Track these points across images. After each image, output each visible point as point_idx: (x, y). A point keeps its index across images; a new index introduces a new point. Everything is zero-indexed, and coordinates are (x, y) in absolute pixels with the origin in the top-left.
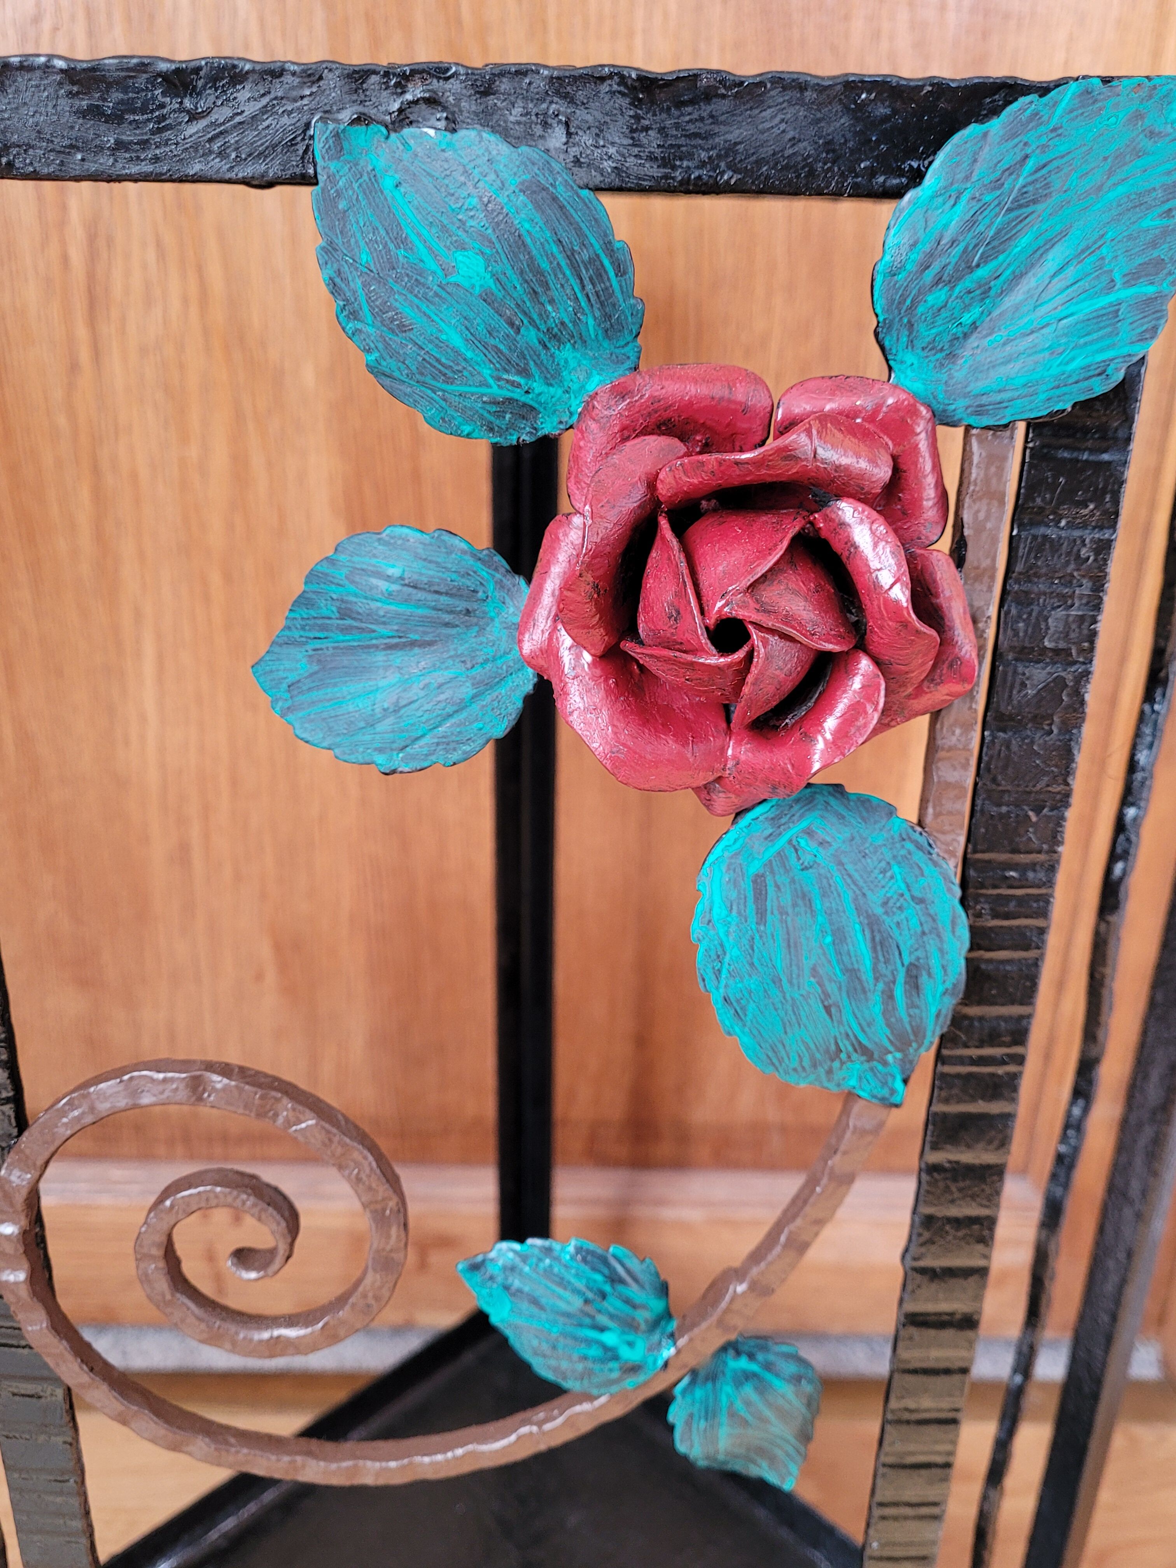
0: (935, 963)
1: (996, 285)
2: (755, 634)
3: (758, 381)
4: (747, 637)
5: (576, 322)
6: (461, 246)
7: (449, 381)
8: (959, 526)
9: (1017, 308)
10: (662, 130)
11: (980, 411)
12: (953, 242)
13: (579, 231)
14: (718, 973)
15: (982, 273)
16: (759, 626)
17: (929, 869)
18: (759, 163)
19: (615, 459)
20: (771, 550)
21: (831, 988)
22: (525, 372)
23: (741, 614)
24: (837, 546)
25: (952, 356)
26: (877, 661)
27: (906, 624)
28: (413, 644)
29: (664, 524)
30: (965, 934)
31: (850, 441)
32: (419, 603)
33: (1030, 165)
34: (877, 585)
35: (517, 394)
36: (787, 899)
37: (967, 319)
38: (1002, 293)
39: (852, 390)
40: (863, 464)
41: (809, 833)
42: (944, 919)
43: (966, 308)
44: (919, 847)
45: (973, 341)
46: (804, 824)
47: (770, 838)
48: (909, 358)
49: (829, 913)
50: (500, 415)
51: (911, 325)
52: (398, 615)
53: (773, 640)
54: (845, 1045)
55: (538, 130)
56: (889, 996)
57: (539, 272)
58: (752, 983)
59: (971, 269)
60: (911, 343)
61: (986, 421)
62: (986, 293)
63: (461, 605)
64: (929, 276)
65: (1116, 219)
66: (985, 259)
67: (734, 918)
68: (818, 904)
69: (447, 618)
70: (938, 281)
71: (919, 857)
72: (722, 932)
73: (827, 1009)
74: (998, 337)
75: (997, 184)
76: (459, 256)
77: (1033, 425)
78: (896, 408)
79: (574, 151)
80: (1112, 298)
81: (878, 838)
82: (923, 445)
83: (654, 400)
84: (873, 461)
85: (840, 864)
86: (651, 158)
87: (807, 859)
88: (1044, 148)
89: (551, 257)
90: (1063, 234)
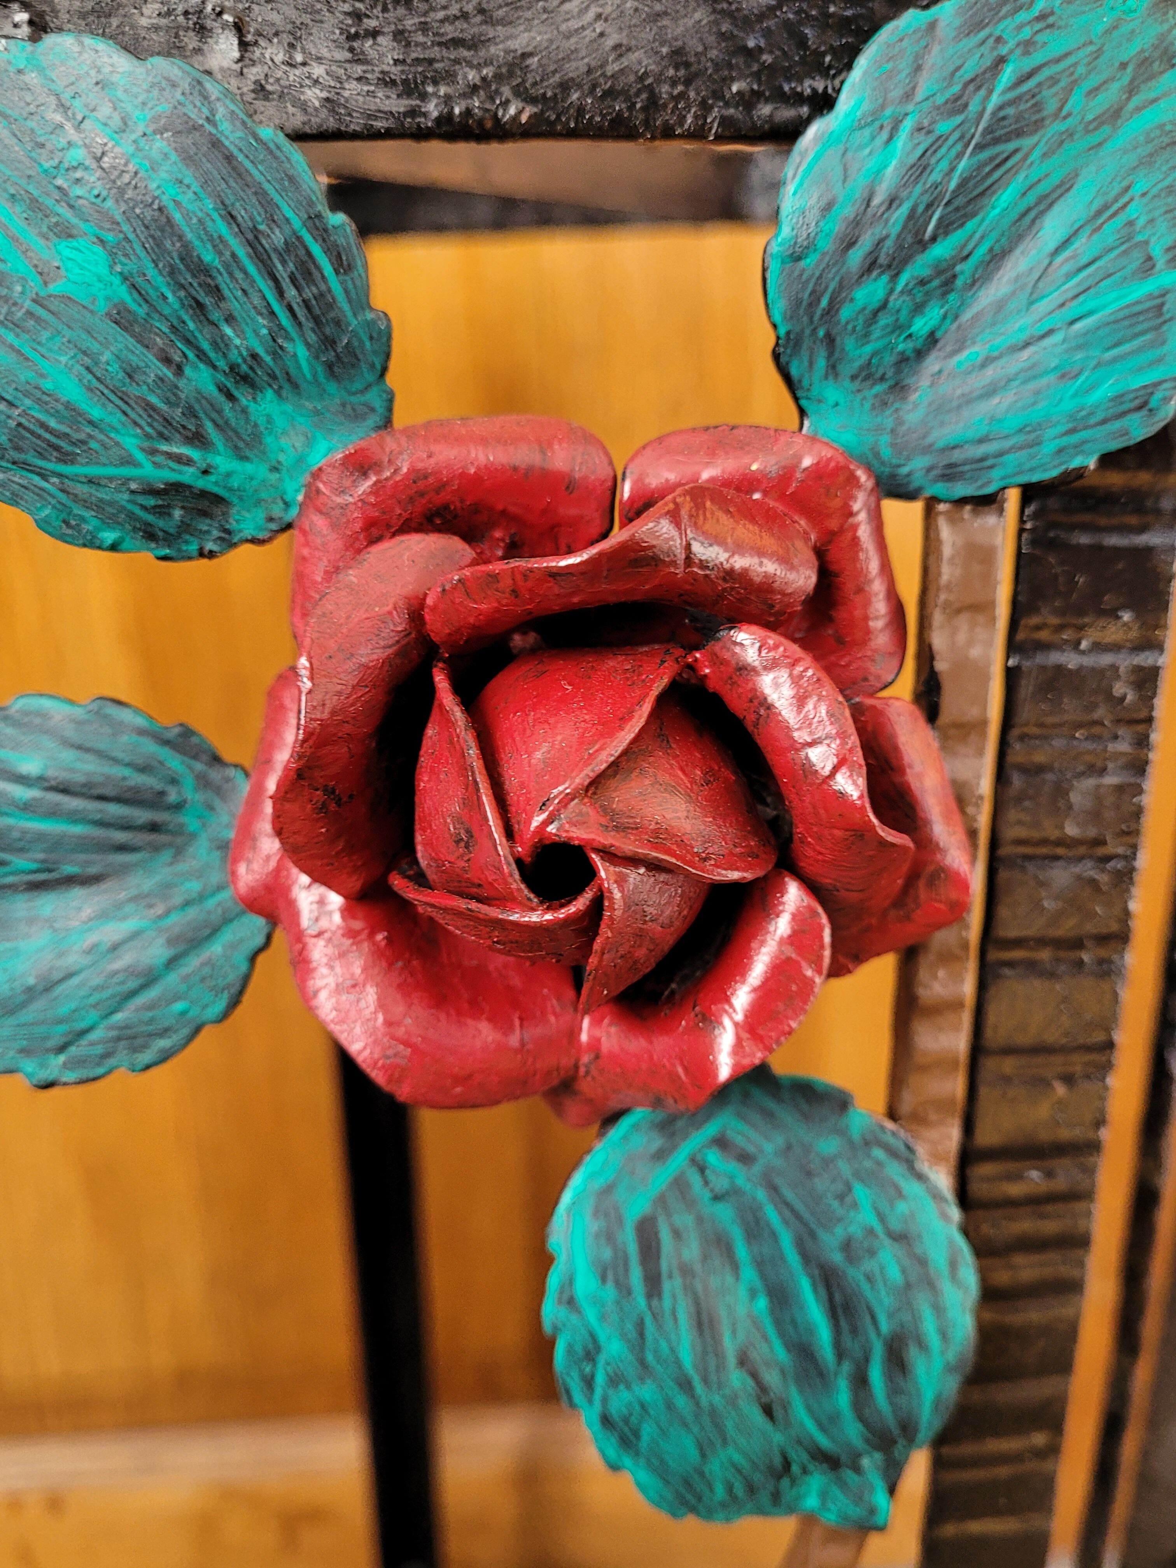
0: (929, 1327)
1: (965, 269)
2: (604, 870)
3: (590, 439)
4: (592, 873)
5: (277, 352)
6: (66, 233)
7: (67, 458)
8: (926, 655)
9: (1000, 306)
10: (399, 35)
11: (950, 474)
12: (892, 201)
13: (261, 194)
14: (589, 1382)
15: (941, 250)
16: (609, 855)
17: (912, 1187)
18: (565, 86)
19: (352, 576)
20: (624, 719)
21: (772, 1378)
22: (198, 439)
23: (578, 834)
24: (736, 704)
25: (899, 389)
26: (811, 887)
27: (862, 832)
28: (70, 881)
29: (441, 681)
30: (969, 1275)
31: (745, 531)
32: (74, 817)
33: (1007, 75)
34: (808, 769)
35: (187, 475)
36: (692, 1251)
37: (921, 326)
38: (974, 283)
39: (742, 447)
40: (770, 567)
41: (721, 1143)
42: (939, 1258)
43: (918, 309)
44: (893, 1153)
45: (932, 364)
46: (711, 1129)
47: (661, 1156)
48: (832, 392)
49: (760, 1264)
50: (162, 511)
51: (830, 340)
52: (41, 837)
53: (635, 876)
54: (798, 1456)
55: (191, 40)
56: (860, 1381)
57: (201, 270)
58: (647, 1392)
59: (922, 245)
60: (833, 370)
61: (962, 490)
62: (948, 284)
63: (142, 816)
64: (856, 257)
65: (1147, 162)
66: (945, 228)
67: (610, 1293)
68: (742, 1251)
69: (120, 837)
70: (871, 266)
71: (894, 1170)
72: (591, 1315)
73: (768, 1411)
74: (972, 353)
75: (957, 105)
76: (65, 248)
77: (1029, 492)
78: (818, 473)
79: (254, 73)
80: (1149, 286)
81: (828, 1145)
82: (864, 533)
83: (417, 475)
84: (784, 560)
85: (773, 1189)
86: (386, 81)
87: (721, 1184)
88: (1027, 46)
89: (218, 244)
90: (1065, 187)
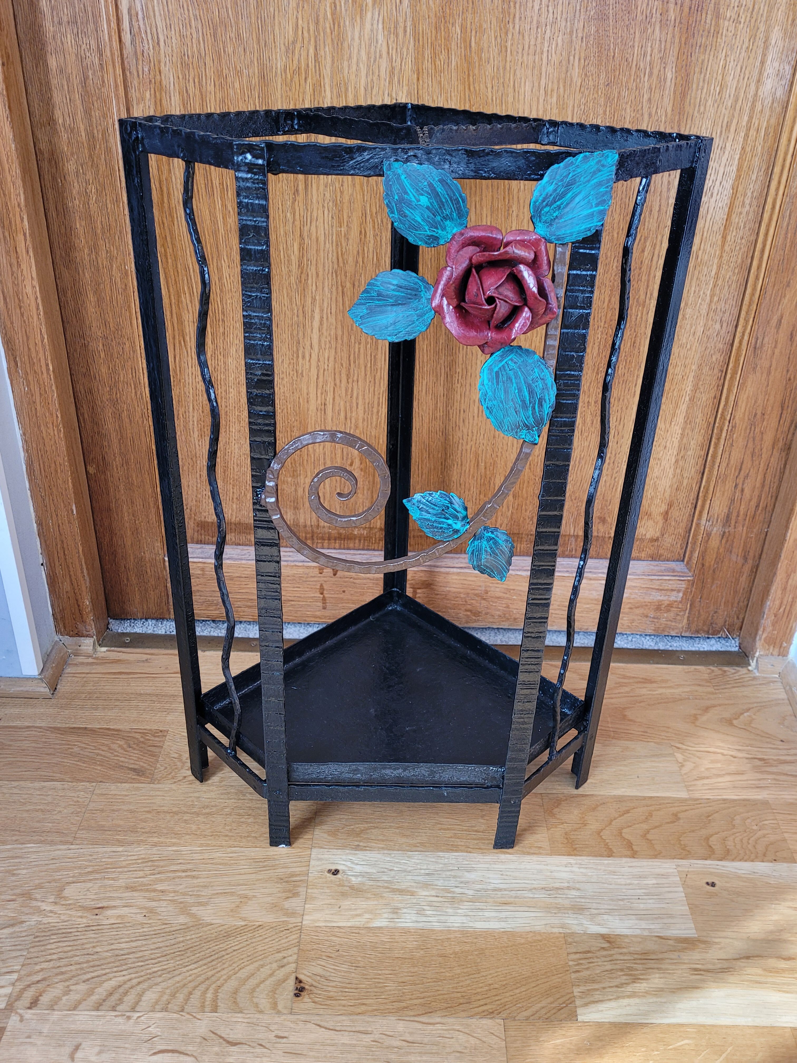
0: (547, 398)
1: (562, 206)
2: (497, 300)
3: (499, 231)
4: (495, 301)
5: (451, 214)
6: (422, 195)
7: (416, 230)
8: (553, 270)
9: (568, 212)
10: (475, 164)
11: (558, 239)
12: (551, 195)
13: (453, 192)
14: (485, 400)
15: (558, 203)
16: (498, 298)
17: (545, 370)
18: (500, 172)
19: (461, 253)
20: (502, 278)
21: (517, 406)
22: (437, 228)
23: (494, 295)
24: (519, 277)
25: (551, 225)
26: (530, 309)
27: (536, 298)
28: (399, 304)
29: (474, 270)
30: (555, 391)
31: (523, 248)
32: (401, 292)
33: (570, 175)
34: (529, 287)
35: (434, 234)
36: (505, 379)
37: (555, 215)
38: (564, 208)
39: (524, 234)
40: (527, 254)
41: (511, 360)
42: (549, 385)
43: (555, 212)
44: (542, 363)
45: (556, 220)
46: (510, 357)
47: (501, 361)
48: (540, 225)
49: (517, 383)
50: (429, 239)
51: (540, 216)
52: (396, 295)
53: (502, 302)
54: (521, 424)
55: (442, 163)
56: (534, 408)
57: (442, 201)
58: (495, 402)
59: (555, 202)
60: (540, 221)
61: (560, 242)
62: (559, 208)
63: (414, 293)
64: (544, 203)
65: (593, 189)
66: (559, 200)
67: (490, 384)
68: (514, 381)
69: (409, 296)
70: (547, 205)
71: (542, 366)
72: (487, 387)
73: (516, 412)
74: (563, 220)
75: (562, 180)
76: (421, 197)
77: (573, 243)
78: (535, 239)
79: (452, 169)
80: (592, 210)
81: (530, 361)
82: (543, 248)
83: (471, 236)
84: (529, 253)
85: (520, 369)
86: (472, 171)
87: (511, 368)
88: (574, 171)
89: (445, 198)
90: (579, 193)
